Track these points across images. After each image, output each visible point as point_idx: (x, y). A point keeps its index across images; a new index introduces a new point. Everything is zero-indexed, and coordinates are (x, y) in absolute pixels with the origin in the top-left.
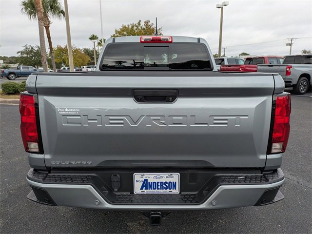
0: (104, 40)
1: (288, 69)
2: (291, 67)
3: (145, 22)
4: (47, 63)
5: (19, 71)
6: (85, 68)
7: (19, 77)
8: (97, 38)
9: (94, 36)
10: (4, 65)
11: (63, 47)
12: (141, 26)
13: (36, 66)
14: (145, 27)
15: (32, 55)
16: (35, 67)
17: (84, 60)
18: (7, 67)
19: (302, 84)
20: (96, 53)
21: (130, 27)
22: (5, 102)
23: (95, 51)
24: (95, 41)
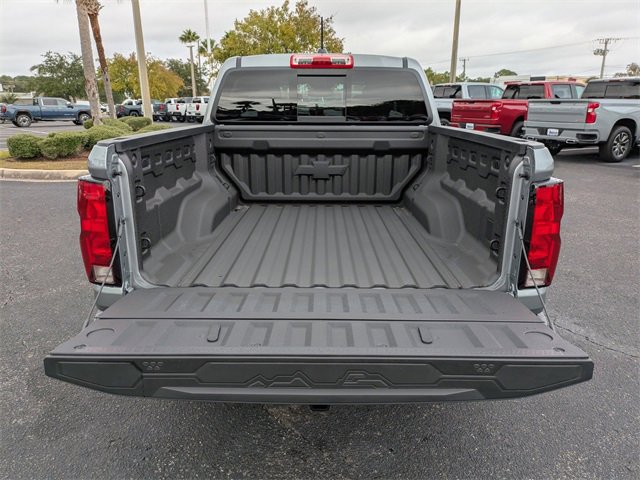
0: (212, 42)
1: (590, 111)
2: (597, 106)
3: (298, 5)
4: (97, 95)
5: (36, 108)
6: (173, 102)
7: (36, 120)
8: (198, 38)
9: (189, 33)
10: (5, 94)
11: (127, 57)
12: (289, 12)
13: (71, 98)
14: (297, 15)
15: (63, 74)
16: (69, 100)
17: (170, 87)
18: (10, 99)
19: (617, 140)
20: (196, 70)
21: (266, 16)
22: (17, 175)
23: (192, 67)
24: (193, 43)
